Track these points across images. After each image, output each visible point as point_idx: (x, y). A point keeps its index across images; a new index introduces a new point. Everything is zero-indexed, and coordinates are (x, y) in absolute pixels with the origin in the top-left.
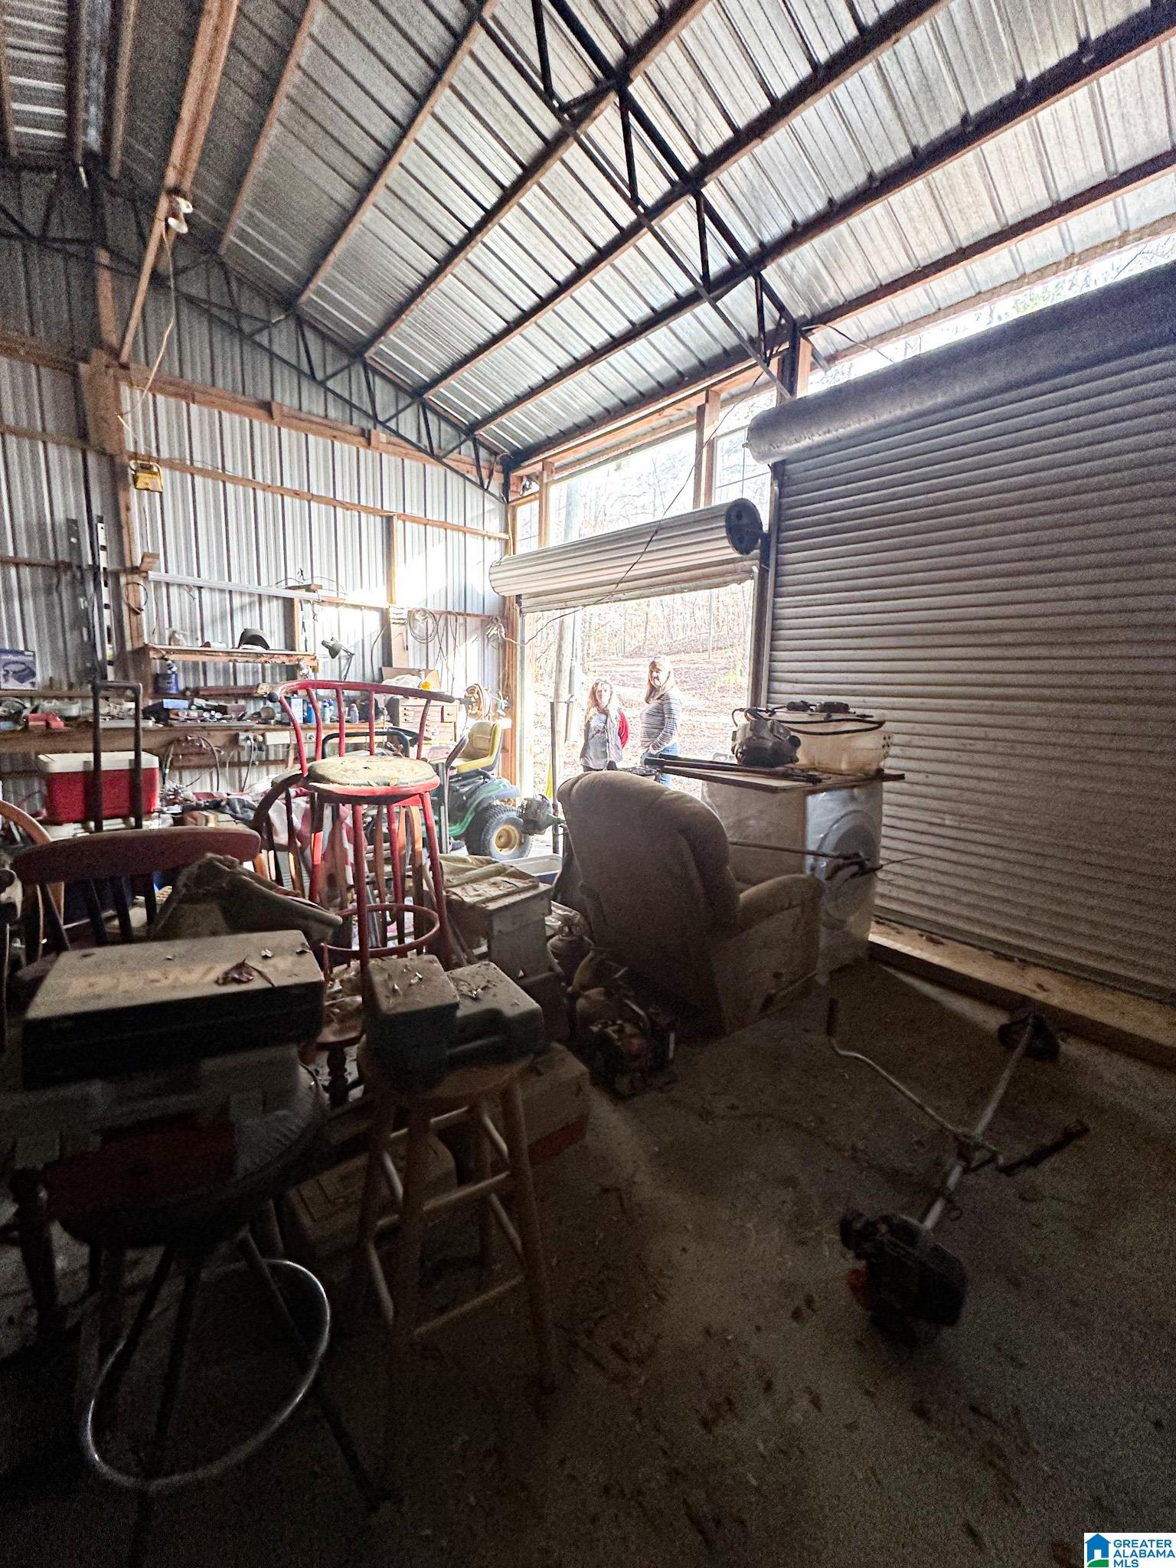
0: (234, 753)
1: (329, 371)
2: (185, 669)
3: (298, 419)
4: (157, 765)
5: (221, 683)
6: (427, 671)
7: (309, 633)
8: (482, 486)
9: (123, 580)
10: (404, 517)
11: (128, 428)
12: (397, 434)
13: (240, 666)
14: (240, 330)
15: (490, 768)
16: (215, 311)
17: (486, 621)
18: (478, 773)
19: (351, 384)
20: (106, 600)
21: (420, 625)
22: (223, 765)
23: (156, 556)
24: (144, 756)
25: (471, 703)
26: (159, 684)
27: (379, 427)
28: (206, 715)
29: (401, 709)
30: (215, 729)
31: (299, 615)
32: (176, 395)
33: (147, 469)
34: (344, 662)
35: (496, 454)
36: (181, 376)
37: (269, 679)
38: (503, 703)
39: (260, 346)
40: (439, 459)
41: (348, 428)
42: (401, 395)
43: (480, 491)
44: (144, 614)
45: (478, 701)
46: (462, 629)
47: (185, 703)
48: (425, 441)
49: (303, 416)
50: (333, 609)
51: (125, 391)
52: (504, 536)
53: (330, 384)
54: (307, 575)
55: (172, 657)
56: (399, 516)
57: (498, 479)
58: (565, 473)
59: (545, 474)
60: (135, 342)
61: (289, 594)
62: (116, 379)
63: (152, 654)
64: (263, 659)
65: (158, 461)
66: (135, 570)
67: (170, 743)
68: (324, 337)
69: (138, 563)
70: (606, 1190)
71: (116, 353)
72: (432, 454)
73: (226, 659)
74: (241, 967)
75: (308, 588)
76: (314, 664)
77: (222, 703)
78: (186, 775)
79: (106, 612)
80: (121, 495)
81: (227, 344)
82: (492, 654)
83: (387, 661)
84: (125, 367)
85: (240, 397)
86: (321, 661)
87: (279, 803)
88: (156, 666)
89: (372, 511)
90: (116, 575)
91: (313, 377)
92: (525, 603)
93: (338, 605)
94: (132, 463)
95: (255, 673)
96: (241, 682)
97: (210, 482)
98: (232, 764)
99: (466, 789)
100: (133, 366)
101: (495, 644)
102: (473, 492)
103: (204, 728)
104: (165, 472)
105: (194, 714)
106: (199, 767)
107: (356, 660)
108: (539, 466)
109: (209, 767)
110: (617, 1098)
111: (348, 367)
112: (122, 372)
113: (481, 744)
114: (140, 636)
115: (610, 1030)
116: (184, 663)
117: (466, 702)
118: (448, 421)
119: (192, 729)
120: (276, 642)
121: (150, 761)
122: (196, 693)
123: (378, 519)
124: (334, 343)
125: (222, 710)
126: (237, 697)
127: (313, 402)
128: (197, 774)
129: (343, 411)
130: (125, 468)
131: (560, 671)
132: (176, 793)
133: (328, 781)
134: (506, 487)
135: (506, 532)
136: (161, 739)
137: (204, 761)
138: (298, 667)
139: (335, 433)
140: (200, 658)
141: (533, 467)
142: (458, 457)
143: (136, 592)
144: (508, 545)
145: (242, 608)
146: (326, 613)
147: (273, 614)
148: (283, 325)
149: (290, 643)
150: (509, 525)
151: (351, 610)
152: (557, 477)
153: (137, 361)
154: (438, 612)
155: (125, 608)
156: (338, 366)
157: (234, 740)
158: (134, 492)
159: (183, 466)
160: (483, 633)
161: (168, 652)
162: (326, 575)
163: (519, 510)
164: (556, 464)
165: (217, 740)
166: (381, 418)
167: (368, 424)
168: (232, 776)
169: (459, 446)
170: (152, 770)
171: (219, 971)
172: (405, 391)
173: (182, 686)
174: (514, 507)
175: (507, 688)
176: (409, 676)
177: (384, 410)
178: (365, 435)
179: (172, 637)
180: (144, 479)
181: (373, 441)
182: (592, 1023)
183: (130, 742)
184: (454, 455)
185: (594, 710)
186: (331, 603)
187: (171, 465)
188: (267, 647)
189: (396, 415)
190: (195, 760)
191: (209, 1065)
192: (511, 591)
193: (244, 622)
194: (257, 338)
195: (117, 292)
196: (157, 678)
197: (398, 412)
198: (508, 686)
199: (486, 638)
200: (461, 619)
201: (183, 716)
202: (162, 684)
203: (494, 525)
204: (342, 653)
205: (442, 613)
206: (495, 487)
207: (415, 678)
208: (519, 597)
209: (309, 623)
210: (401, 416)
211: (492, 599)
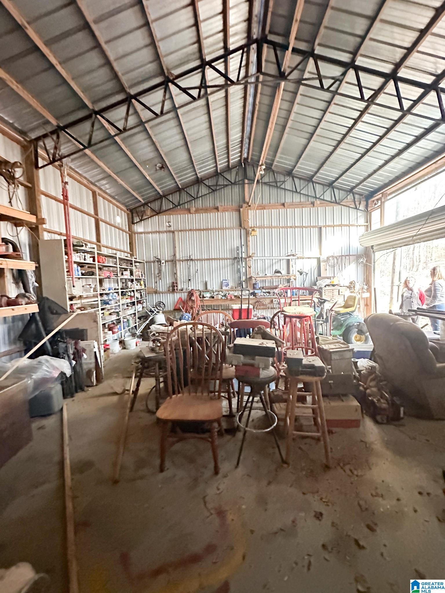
0: (272, 305)
1: (302, 188)
2: (261, 282)
3: (293, 205)
4: (252, 308)
5: (269, 285)
6: (334, 277)
7: (294, 269)
8: (356, 208)
9: (247, 260)
10: (326, 226)
11: (250, 221)
12: (324, 200)
13: (274, 280)
14: (277, 186)
15: (353, 312)
16: (271, 184)
17: (358, 257)
18: (348, 313)
19: (309, 190)
20: (244, 265)
21: (331, 261)
22: (269, 308)
23: (255, 253)
24: (250, 305)
25: (351, 288)
26: (254, 287)
27: (317, 200)
28: (265, 294)
29: (323, 291)
30: (267, 298)
31: (291, 263)
32: (261, 209)
33: (253, 230)
34: (305, 276)
35: (362, 195)
36: (262, 203)
37: (282, 283)
38: (366, 287)
39: (282, 188)
40: (339, 204)
41: (308, 203)
42: (325, 187)
43: (356, 210)
44: (251, 268)
45: (354, 287)
46: (348, 261)
47: (260, 291)
48: (334, 199)
49: (294, 204)
50: (302, 260)
51: (250, 211)
52: (366, 224)
53: (301, 192)
54: (294, 251)
55: (257, 279)
56: (324, 226)
57: (363, 203)
58: (393, 195)
59: (383, 198)
60: (252, 199)
61: (288, 258)
62: (248, 210)
63: (253, 278)
64: (280, 278)
65: (256, 227)
66: (250, 257)
67: (256, 302)
68: (300, 179)
69: (251, 255)
70: (362, 441)
71: (248, 203)
72: (336, 203)
73: (270, 278)
74: (262, 343)
75: (293, 255)
76: (295, 278)
77: (269, 291)
78: (260, 311)
79: (244, 268)
80: (248, 238)
81: (274, 191)
82: (361, 268)
83: (319, 275)
84: (250, 206)
85: (277, 204)
86: (297, 276)
87: (276, 317)
88: (254, 282)
89: (315, 227)
90: (246, 259)
91: (296, 192)
92: (375, 248)
93: (303, 258)
94: (250, 230)
95: (278, 281)
96: (274, 284)
97: (268, 229)
98: (271, 308)
99: (343, 319)
100: (251, 205)
101: (362, 265)
102: (353, 212)
103: (264, 298)
104: (258, 230)
105: (262, 294)
106: (263, 309)
107: (309, 275)
108: (381, 195)
109: (265, 309)
110: (376, 422)
111: (308, 185)
112: (249, 208)
113: (351, 303)
114: (251, 274)
115: (375, 400)
116: (260, 280)
117: (349, 287)
118: (342, 190)
119: (261, 298)
120: (284, 272)
121: (251, 307)
122: (263, 288)
123: (317, 229)
124: (303, 179)
125: (269, 293)
126: (273, 289)
127: (297, 198)
128: (262, 310)
129: (306, 198)
130: (249, 231)
131: (394, 272)
132: (256, 315)
133: (286, 312)
134: (367, 206)
135: (367, 222)
136: (254, 301)
137: (265, 307)
138: (290, 279)
139: (303, 206)
140: (264, 279)
141: (378, 196)
142: (347, 200)
143: (250, 262)
144: (368, 227)
145: (275, 263)
146: (299, 261)
147: (284, 264)
148: (288, 180)
149: (288, 272)
150: (368, 220)
151: (307, 259)
152: (389, 198)
153: (252, 204)
154: (338, 256)
155: (247, 267)
156: (304, 185)
157: (272, 301)
158: (250, 236)
159: (262, 227)
160: (357, 262)
161: (257, 277)
162: (299, 251)
163: (373, 213)
164: (388, 193)
165: (268, 301)
166: (318, 196)
167: (313, 200)
168: (271, 312)
169: (347, 197)
170: (251, 309)
171: (260, 343)
172: (326, 185)
173: (259, 287)
174: (371, 213)
175: (368, 282)
176: (327, 279)
177: (319, 193)
178: (313, 204)
179: (258, 273)
180: (253, 233)
181: (315, 205)
182: (370, 397)
183: (247, 302)
184: (345, 200)
185: (406, 289)
186: (301, 258)
187: (259, 227)
188: (282, 274)
189: (323, 194)
190: (262, 307)
191: (257, 357)
192: (369, 244)
193: (276, 267)
194: (281, 187)
195: (249, 188)
196: (254, 284)
197: (324, 193)
198: (368, 280)
199: (358, 263)
200: (347, 257)
201: (259, 294)
202: (255, 286)
203: (362, 221)
204: (304, 273)
205: (340, 256)
206: (362, 207)
207: (329, 280)
208: (372, 246)
209: (294, 265)
210: (325, 194)
211: (360, 248)
